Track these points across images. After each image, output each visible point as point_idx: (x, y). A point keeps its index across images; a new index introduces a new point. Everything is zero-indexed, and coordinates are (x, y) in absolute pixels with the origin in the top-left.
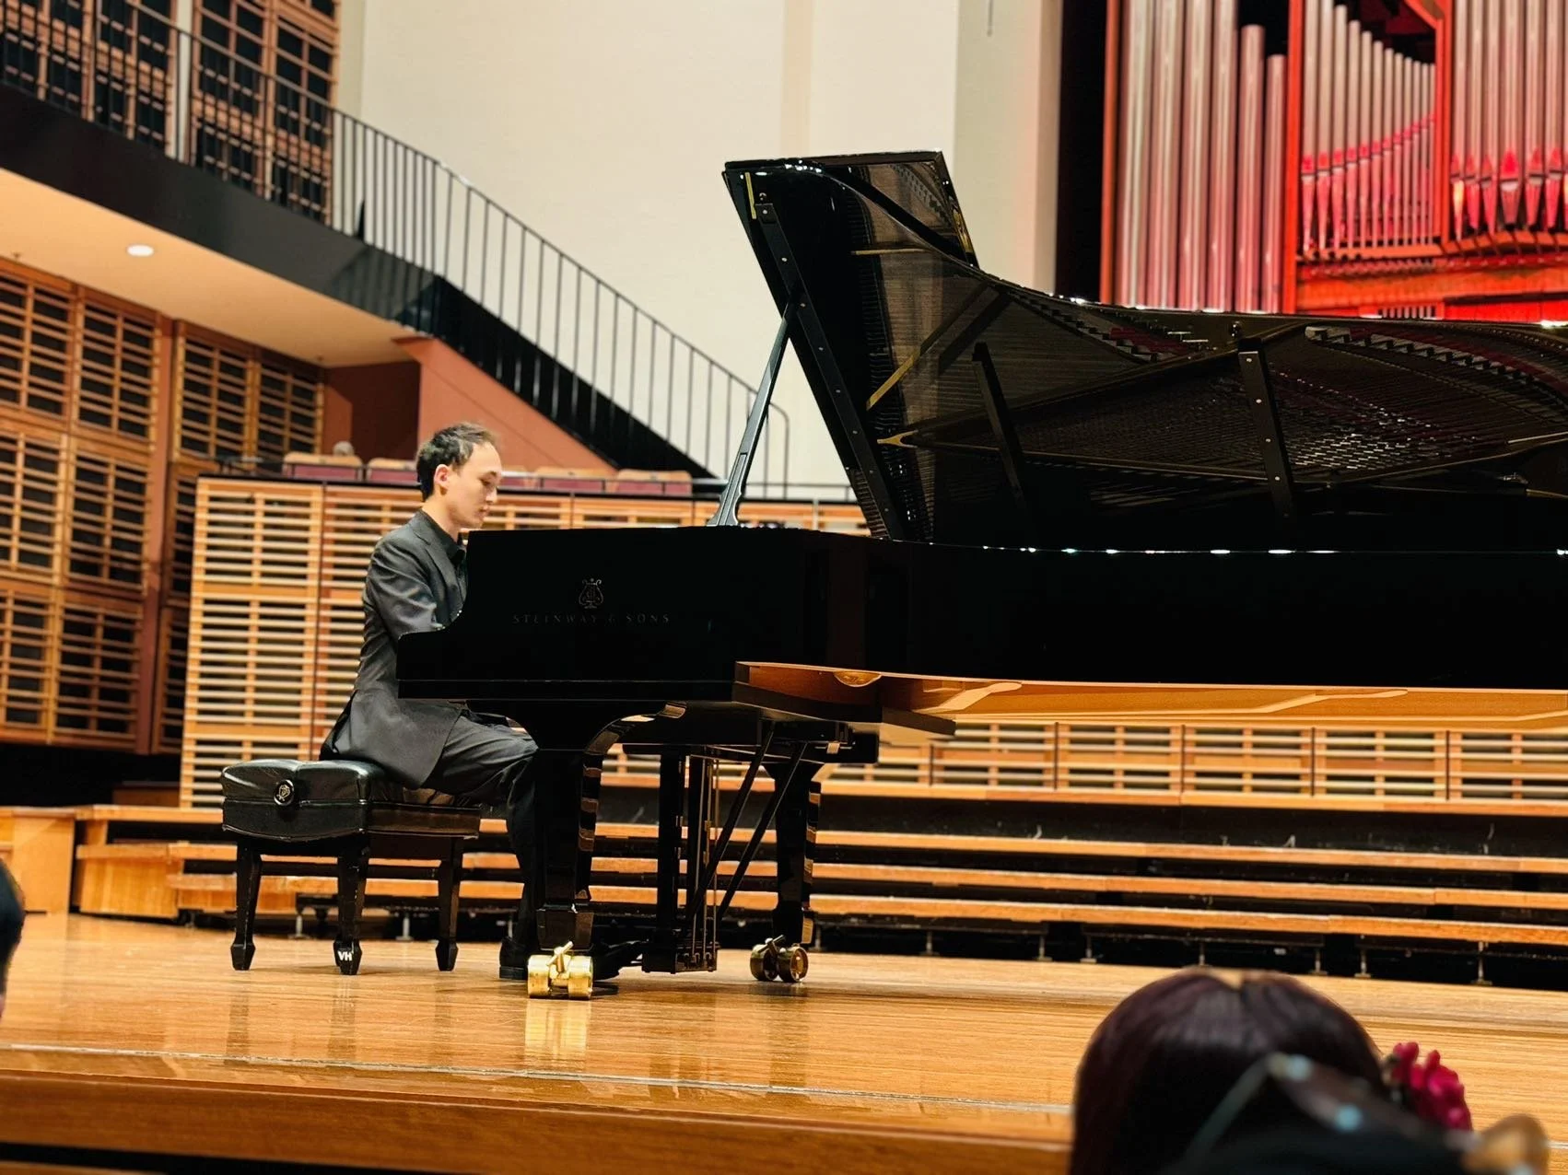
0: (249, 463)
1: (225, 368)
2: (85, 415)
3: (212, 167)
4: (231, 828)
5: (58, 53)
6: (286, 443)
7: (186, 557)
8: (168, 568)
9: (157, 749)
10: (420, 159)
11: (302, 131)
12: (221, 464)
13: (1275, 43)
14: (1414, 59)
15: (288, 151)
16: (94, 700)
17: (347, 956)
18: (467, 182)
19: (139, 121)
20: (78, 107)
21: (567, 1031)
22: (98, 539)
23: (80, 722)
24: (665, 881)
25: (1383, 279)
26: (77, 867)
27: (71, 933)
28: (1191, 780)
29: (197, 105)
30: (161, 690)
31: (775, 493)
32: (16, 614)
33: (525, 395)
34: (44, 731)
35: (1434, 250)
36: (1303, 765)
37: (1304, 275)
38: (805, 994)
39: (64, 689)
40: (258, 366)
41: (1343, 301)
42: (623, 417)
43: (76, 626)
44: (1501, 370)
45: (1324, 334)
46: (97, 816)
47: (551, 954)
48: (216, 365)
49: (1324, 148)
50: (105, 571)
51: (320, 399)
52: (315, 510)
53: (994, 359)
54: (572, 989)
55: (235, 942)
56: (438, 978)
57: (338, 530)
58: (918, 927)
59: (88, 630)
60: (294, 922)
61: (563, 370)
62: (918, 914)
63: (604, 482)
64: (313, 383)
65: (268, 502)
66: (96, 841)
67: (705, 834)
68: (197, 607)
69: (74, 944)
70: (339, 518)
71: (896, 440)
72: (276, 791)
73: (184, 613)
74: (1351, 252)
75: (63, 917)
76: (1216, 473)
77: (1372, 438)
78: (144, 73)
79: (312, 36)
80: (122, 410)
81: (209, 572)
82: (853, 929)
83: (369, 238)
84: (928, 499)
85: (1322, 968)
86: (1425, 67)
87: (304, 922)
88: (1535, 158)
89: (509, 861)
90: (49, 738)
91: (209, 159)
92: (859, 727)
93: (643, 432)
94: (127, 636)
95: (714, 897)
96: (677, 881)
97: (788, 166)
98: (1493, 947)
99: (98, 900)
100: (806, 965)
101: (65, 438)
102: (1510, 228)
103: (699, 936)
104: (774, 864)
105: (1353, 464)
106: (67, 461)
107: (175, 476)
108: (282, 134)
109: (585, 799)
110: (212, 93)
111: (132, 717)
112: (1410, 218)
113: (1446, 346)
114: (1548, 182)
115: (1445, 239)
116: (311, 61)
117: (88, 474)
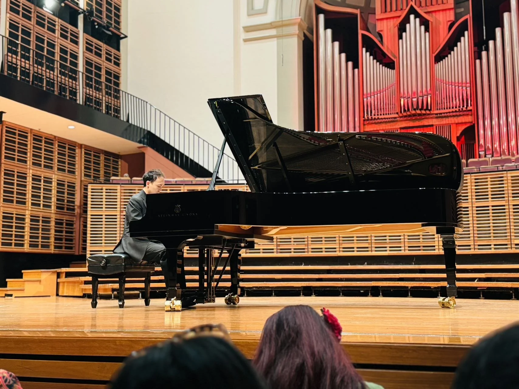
0: (102, 180)
1: (95, 156)
2: (59, 169)
3: (89, 105)
4: (90, 272)
5: (48, 78)
6: (111, 174)
7: (86, 204)
8: (82, 207)
9: (80, 253)
10: (143, 102)
11: (112, 95)
12: (94, 180)
13: (356, 66)
14: (390, 69)
15: (108, 101)
16: (64, 241)
17: (121, 303)
18: (155, 107)
19: (70, 94)
20: (53, 91)
21: (175, 319)
22: (63, 201)
23: (60, 247)
24: (201, 281)
25: (385, 123)
26: (58, 284)
27: (57, 301)
28: (342, 249)
29: (85, 90)
30: (81, 238)
31: (236, 182)
32: (42, 220)
33: (172, 160)
34: (51, 250)
35: (396, 116)
36: (369, 245)
37: (365, 123)
38: (239, 307)
39: (56, 239)
40: (103, 155)
41: (375, 129)
42: (197, 164)
43: (59, 223)
44: (404, 144)
45: (360, 137)
46: (62, 271)
47: (171, 300)
48: (92, 155)
49: (369, 91)
50: (65, 209)
51: (120, 163)
52: (119, 191)
53: (278, 146)
54: (176, 309)
55: (92, 301)
56: (145, 308)
57: (124, 196)
58: (270, 289)
59: (62, 224)
60: (112, 295)
61: (181, 153)
62: (270, 286)
63: (192, 181)
64: (118, 159)
65: (106, 189)
66: (62, 277)
67: (211, 268)
68: (89, 217)
69: (57, 303)
70: (125, 193)
71: (256, 167)
72: (101, 262)
73: (86, 218)
74: (376, 117)
75: (55, 297)
76: (336, 172)
77: (374, 162)
78: (70, 82)
79: (114, 71)
80: (68, 167)
81: (92, 208)
82: (255, 291)
83: (130, 122)
84: (265, 181)
85: (371, 295)
86: (393, 70)
87: (114, 295)
88: (420, 92)
89: (162, 277)
90: (52, 252)
91: (88, 103)
92: (249, 239)
93: (202, 168)
94: (72, 225)
95: (214, 284)
96: (204, 280)
97: (224, 100)
98: (412, 287)
99: (63, 292)
100: (239, 300)
101: (54, 175)
102: (415, 110)
103: (210, 294)
104: (230, 275)
105: (369, 169)
106: (55, 181)
107: (82, 183)
108: (107, 96)
109: (178, 260)
110: (88, 86)
111: (74, 245)
112: (391, 108)
113: (390, 139)
114: (424, 98)
115: (399, 113)
116: (114, 78)
117: (60, 184)
